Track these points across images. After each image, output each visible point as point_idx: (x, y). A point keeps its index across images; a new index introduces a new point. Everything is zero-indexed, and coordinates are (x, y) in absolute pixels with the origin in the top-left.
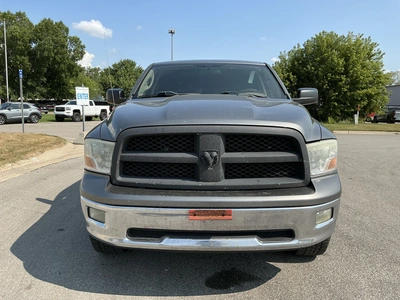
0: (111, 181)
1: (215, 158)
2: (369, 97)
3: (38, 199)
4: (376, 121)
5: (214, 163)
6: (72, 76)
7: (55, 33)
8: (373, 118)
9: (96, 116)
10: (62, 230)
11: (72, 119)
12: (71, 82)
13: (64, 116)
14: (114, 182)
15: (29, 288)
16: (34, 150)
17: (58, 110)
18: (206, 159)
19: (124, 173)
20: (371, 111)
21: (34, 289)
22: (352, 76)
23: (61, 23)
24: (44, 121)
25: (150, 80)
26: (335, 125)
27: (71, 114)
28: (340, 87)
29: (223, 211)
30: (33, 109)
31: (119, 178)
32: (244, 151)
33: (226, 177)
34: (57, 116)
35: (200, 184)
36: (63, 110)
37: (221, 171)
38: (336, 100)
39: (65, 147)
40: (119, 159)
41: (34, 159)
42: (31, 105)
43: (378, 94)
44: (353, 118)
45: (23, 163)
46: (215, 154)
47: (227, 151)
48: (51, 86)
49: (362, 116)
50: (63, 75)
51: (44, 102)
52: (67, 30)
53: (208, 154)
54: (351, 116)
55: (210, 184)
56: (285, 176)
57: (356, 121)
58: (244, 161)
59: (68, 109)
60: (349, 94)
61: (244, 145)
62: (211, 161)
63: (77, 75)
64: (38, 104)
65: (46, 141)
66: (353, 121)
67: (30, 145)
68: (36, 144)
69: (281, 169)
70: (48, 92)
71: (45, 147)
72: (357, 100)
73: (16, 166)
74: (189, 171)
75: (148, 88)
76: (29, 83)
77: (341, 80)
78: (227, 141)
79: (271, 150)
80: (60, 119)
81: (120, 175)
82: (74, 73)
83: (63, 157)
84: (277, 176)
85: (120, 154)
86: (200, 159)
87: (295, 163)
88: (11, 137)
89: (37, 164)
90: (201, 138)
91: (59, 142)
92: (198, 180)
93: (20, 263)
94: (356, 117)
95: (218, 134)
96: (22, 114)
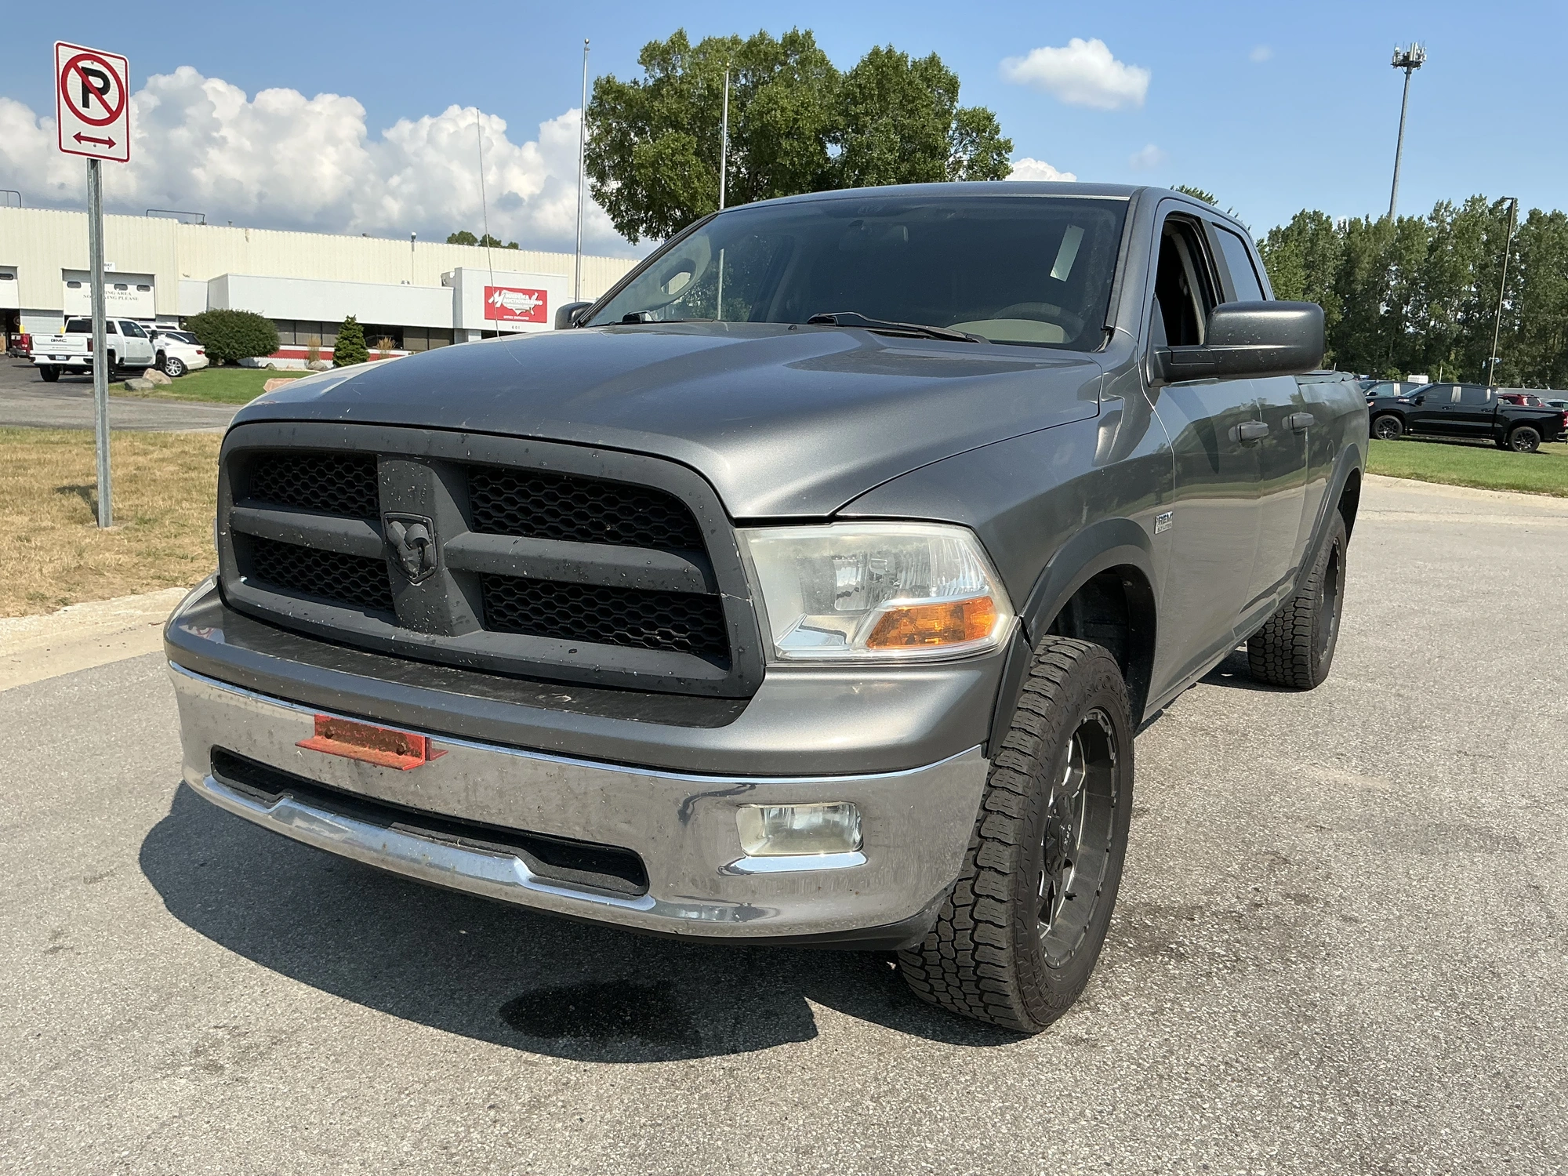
0: (222, 592)
1: (424, 548)
5: (425, 563)
7: (910, 103)
15: (94, 879)
18: (392, 548)
23: (933, 61)
29: (399, 736)
31: (233, 584)
40: (227, 523)
52: (952, 88)
53: (397, 530)
55: (422, 637)
56: (682, 646)
58: (513, 569)
61: (525, 511)
69: (665, 620)
79: (614, 538)
84: (652, 644)
86: (385, 547)
90: (383, 468)
95: (426, 460)
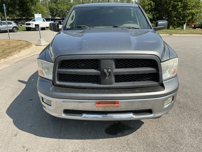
0: (53, 84)
1: (110, 73)
2: (193, 14)
3: (19, 81)
4: (195, 28)
5: (109, 75)
6: (33, 5)
8: (193, 26)
9: (47, 28)
10: (31, 100)
11: (35, 30)
12: (33, 8)
13: (31, 28)
14: (55, 84)
15: (16, 135)
16: (15, 50)
17: (27, 24)
18: (105, 73)
19: (60, 80)
20: (193, 22)
21: (18, 136)
22: (184, 3)
24: (20, 31)
25: (73, 16)
26: (173, 31)
27: (34, 27)
28: (178, 9)
29: (114, 101)
30: (14, 24)
31: (58, 83)
32: (126, 67)
33: (116, 81)
34: (27, 28)
35: (102, 86)
36: (29, 24)
37: (113, 79)
38: (175, 17)
39: (31, 48)
40: (56, 73)
41: (16, 56)
42: (12, 22)
43: (197, 13)
44: (183, 26)
45: (10, 58)
46: (110, 70)
47: (116, 68)
48: (22, 11)
49: (188, 25)
50: (28, 4)
51: (20, 20)
53: (106, 70)
54: (182, 25)
55: (107, 86)
56: (149, 80)
57: (185, 28)
58: (126, 74)
59: (32, 24)
60: (182, 13)
61: (126, 65)
62: (108, 74)
63: (35, 4)
64: (16, 21)
65: (22, 45)
66: (183, 28)
67: (13, 48)
68: (16, 47)
69: (147, 77)
70: (21, 14)
71: (21, 48)
72: (186, 16)
73: (6, 60)
74: (96, 79)
75: (72, 22)
76: (10, 9)
77: (178, 5)
78: (116, 62)
80: (29, 29)
81: (58, 80)
82: (34, 3)
83: (30, 54)
84: (144, 80)
85: (57, 70)
86: (101, 73)
87: (154, 73)
88: (3, 43)
89: (17, 58)
90: (102, 61)
91: (28, 45)
92: (101, 84)
93: (11, 120)
94: (185, 26)
95: (111, 59)
96: (8, 27)
